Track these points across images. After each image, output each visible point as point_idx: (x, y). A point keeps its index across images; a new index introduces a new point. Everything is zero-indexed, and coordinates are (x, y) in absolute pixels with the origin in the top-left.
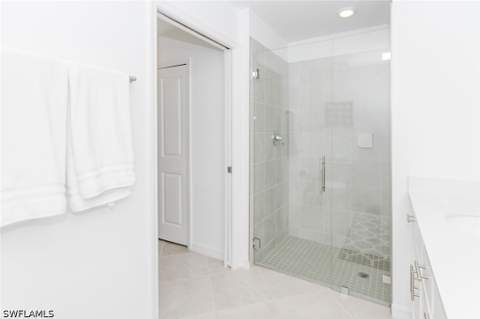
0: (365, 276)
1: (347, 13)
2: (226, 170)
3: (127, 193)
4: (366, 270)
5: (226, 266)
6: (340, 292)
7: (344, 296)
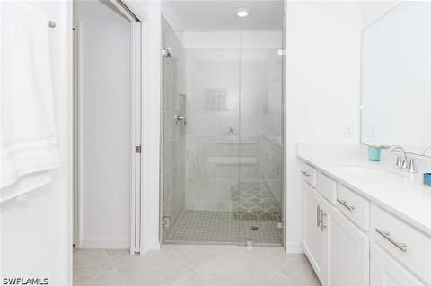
0: (255, 229)
1: (243, 14)
2: (134, 149)
3: (47, 179)
4: (254, 223)
5: (133, 253)
6: (246, 245)
7: (250, 248)
